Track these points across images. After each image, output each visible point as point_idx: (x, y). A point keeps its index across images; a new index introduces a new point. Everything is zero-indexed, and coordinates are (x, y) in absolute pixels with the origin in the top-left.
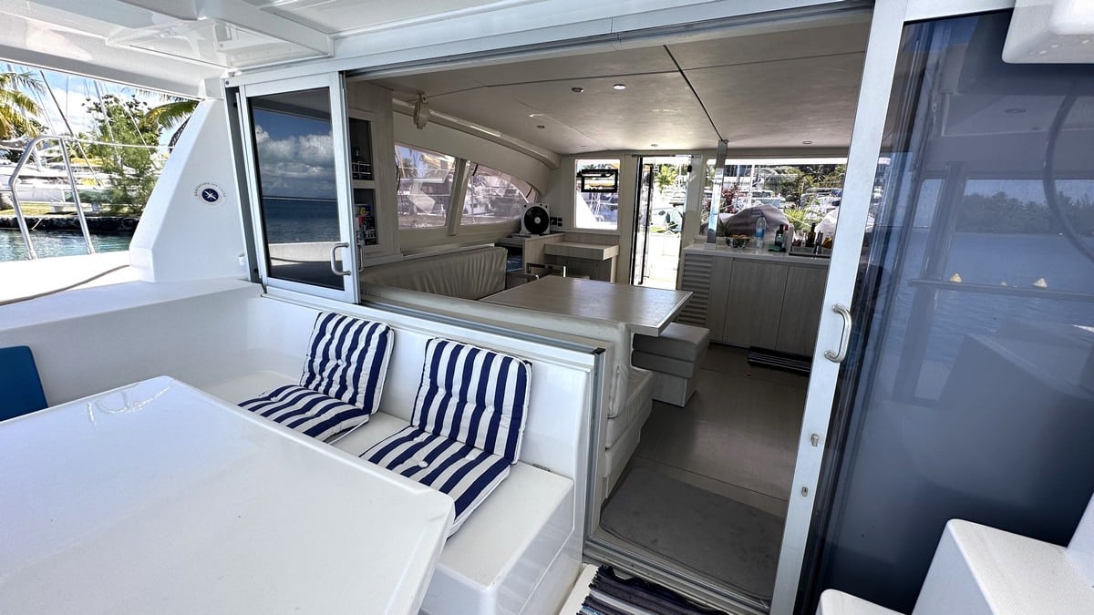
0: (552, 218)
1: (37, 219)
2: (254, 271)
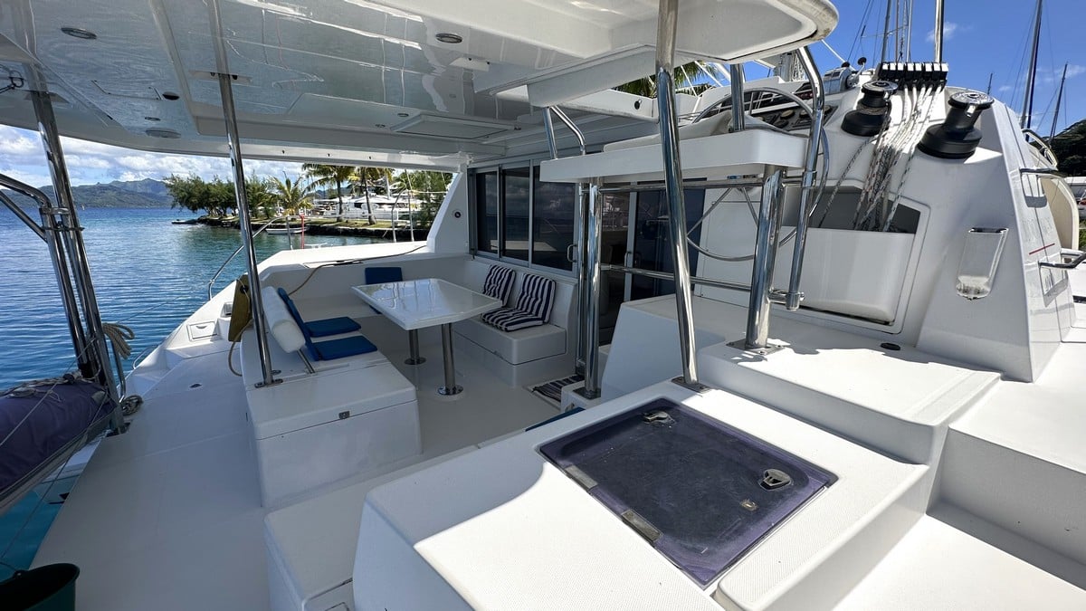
2: (471, 249)
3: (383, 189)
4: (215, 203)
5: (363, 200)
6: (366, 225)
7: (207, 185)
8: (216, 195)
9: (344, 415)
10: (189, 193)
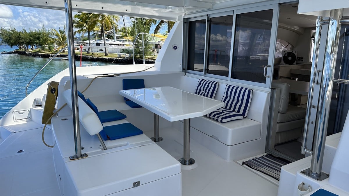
0: (298, 58)
1: (114, 59)
2: (183, 69)
3: (112, 36)
4: (23, 43)
5: (102, 42)
6: (103, 56)
7: (19, 33)
8: (23, 38)
9: (136, 184)
10: (10, 37)
